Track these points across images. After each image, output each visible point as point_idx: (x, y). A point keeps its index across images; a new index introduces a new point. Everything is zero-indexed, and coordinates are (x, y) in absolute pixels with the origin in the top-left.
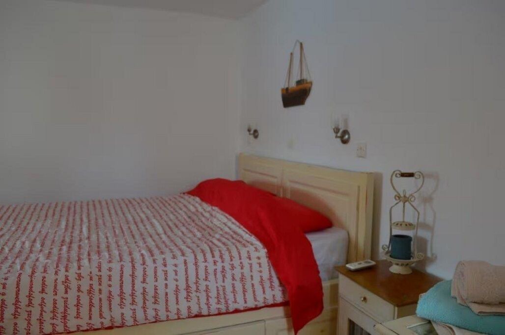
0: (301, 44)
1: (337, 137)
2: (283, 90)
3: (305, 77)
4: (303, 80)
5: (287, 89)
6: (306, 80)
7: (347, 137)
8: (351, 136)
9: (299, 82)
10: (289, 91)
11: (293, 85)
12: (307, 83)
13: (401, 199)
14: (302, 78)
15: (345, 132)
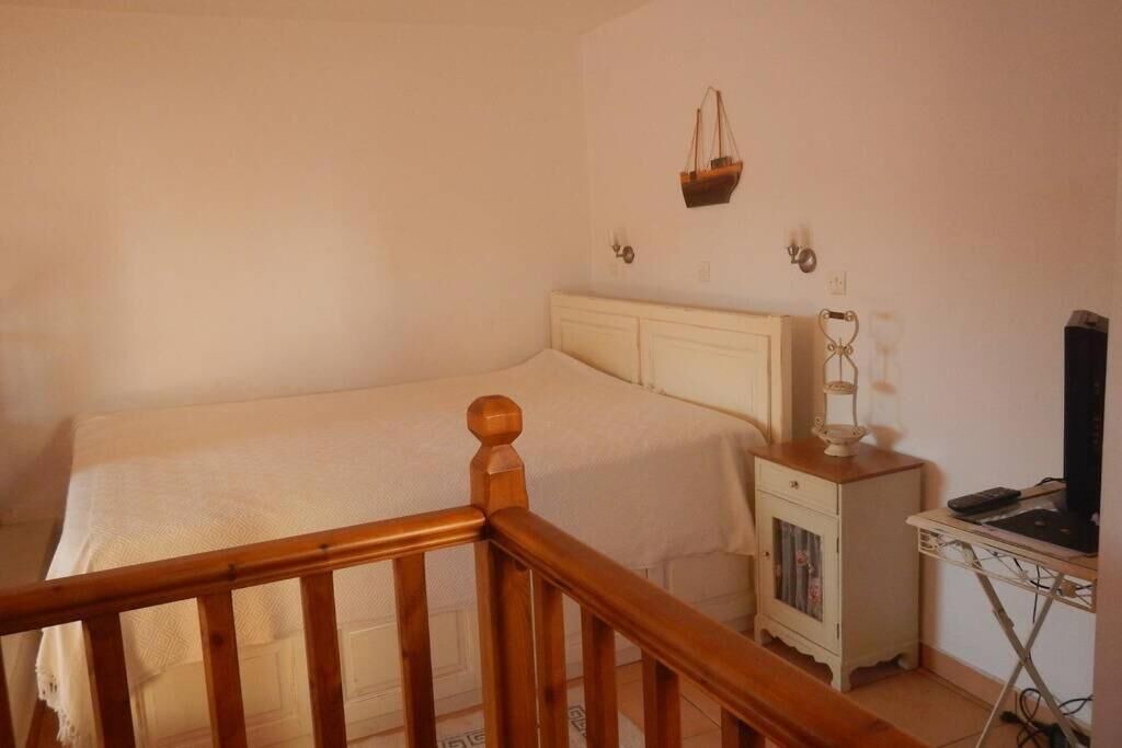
0: (718, 94)
1: (793, 262)
2: (683, 175)
3: (727, 153)
4: (726, 158)
5: (693, 174)
6: (731, 159)
7: (810, 261)
8: (818, 260)
9: (717, 163)
10: (699, 178)
11: (704, 166)
12: (731, 165)
13: (837, 349)
14: (723, 156)
15: (808, 253)
